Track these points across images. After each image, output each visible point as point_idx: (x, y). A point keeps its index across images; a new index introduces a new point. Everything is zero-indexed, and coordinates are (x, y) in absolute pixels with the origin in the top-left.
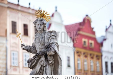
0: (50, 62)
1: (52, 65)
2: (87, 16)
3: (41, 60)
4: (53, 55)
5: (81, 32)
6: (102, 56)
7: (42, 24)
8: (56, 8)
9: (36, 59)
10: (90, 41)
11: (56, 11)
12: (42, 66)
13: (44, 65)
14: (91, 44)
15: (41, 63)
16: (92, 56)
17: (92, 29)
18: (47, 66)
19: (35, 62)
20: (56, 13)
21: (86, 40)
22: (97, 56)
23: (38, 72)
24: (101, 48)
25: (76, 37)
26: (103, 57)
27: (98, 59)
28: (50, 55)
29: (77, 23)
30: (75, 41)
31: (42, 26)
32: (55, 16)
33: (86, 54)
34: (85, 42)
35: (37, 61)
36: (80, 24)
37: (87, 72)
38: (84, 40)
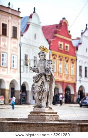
0: (48, 80)
1: (49, 81)
2: (64, 18)
3: (42, 78)
4: (50, 76)
5: (57, 35)
6: (76, 60)
7: (44, 55)
8: (34, 9)
9: (39, 77)
10: (66, 45)
11: (34, 12)
12: (42, 81)
13: (44, 82)
14: (67, 47)
15: (42, 80)
16: (67, 59)
17: (68, 32)
18: (46, 82)
19: (38, 79)
20: (34, 14)
21: (62, 43)
22: (72, 60)
23: (40, 85)
24: (76, 52)
25: (52, 40)
26: (78, 61)
27: (73, 63)
28: (48, 76)
29: (54, 25)
30: (51, 44)
31: (44, 56)
32: (33, 17)
33: (61, 57)
34: (61, 45)
35: (40, 79)
36: (57, 26)
37: (62, 75)
38: (59, 43)
